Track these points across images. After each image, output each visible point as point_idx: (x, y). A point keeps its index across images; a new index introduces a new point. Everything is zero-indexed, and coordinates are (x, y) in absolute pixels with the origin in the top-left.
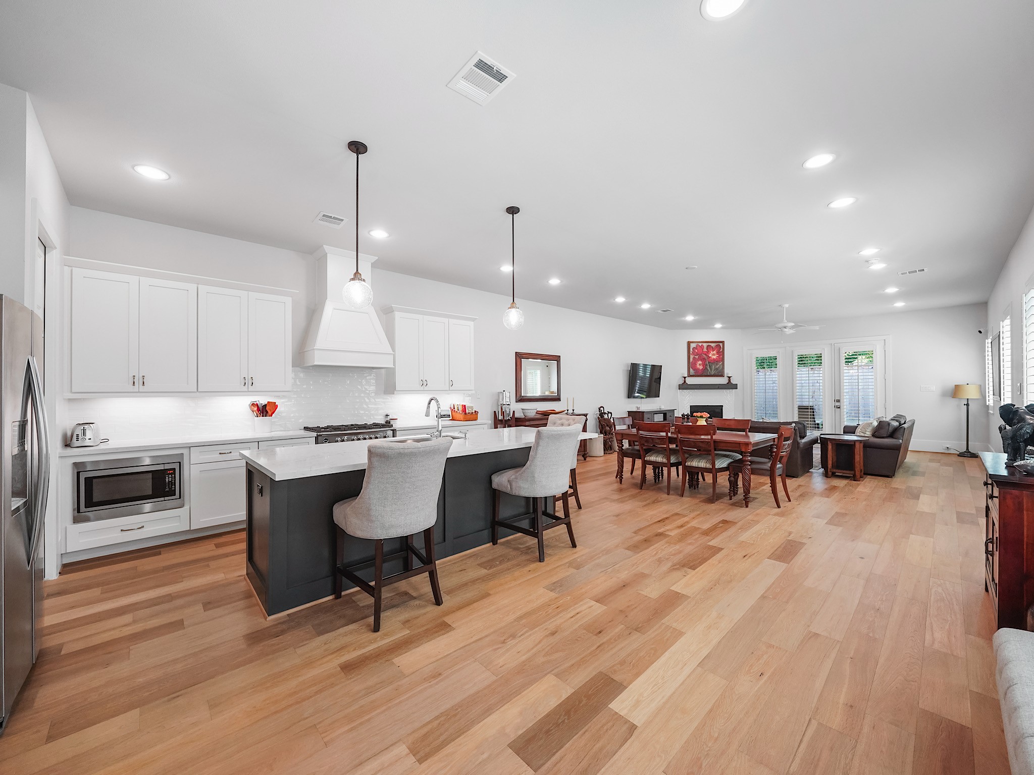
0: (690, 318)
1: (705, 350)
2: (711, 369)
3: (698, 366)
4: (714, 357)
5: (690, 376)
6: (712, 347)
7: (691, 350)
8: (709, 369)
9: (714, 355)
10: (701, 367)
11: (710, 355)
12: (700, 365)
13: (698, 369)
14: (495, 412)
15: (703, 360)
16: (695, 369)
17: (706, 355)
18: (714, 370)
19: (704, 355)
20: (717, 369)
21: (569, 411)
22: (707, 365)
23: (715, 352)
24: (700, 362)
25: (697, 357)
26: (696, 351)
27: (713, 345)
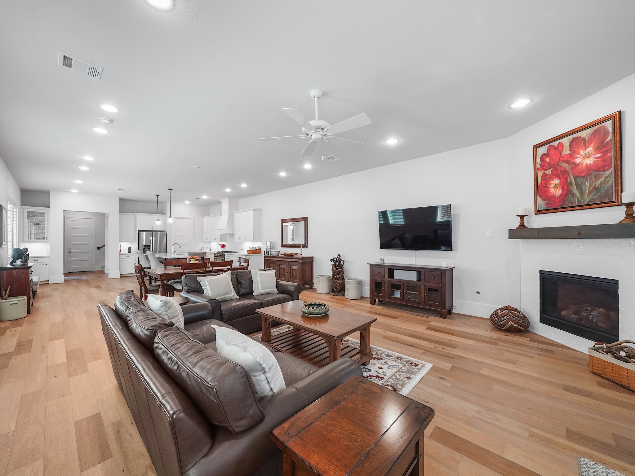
0: (392, 141)
1: (566, 151)
2: (582, 192)
3: (552, 190)
4: (590, 161)
5: (538, 212)
6: (584, 140)
7: (539, 161)
8: (575, 191)
9: (586, 157)
10: (558, 192)
11: (578, 161)
12: (555, 187)
13: (553, 196)
14: (264, 252)
15: (562, 175)
16: (548, 198)
17: (567, 162)
18: (590, 192)
19: (565, 165)
20: (597, 189)
21: (302, 255)
22: (571, 184)
23: (590, 149)
24: (556, 181)
25: (549, 172)
26: (548, 160)
27: (584, 134)
